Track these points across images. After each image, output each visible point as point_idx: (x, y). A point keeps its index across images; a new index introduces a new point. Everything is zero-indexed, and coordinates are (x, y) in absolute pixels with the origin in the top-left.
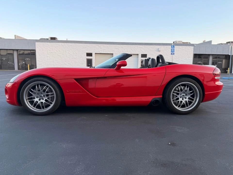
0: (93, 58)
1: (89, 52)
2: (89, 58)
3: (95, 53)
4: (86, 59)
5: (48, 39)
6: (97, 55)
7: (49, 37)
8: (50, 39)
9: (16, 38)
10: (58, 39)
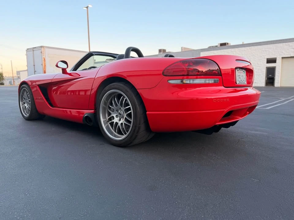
0: (278, 65)
1: (271, 56)
2: (271, 65)
3: (282, 58)
4: (265, 68)
5: (217, 46)
6: (284, 60)
7: (219, 44)
8: (219, 46)
9: (183, 51)
10: (230, 44)
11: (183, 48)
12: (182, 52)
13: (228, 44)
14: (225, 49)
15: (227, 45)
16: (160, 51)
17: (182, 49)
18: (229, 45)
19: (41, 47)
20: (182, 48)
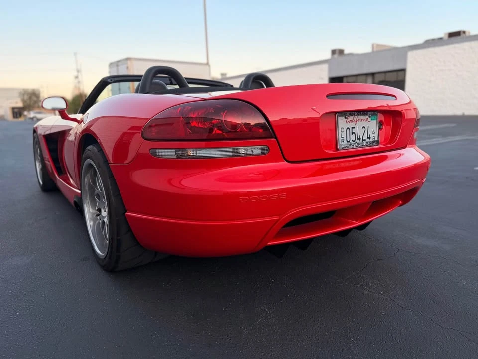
5: (441, 39)
7: (445, 34)
8: (446, 37)
9: (375, 50)
10: (469, 33)
11: (375, 46)
12: (373, 52)
13: (464, 32)
14: (457, 43)
15: (462, 35)
16: (334, 52)
17: (373, 48)
18: (467, 34)
19: (128, 59)
20: (373, 45)
